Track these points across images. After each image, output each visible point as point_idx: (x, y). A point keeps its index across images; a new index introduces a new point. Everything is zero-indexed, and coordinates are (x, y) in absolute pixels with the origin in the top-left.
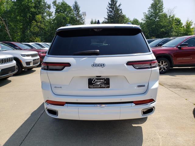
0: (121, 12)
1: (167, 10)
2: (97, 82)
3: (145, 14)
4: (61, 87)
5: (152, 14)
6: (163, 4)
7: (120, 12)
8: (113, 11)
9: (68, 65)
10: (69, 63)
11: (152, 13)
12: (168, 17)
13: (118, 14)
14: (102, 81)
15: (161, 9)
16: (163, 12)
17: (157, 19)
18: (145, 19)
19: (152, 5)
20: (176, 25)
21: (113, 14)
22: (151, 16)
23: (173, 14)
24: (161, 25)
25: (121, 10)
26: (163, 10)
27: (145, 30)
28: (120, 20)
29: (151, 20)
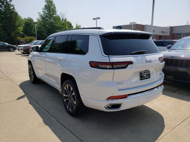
0: (14, 8)
1: (60, 14)
2: (145, 75)
3: (39, 14)
4: (123, 83)
5: (47, 15)
6: (55, 7)
7: (12, 7)
8: (3, 6)
9: (131, 63)
10: (131, 61)
11: (47, 13)
12: (62, 20)
13: (10, 9)
14: (147, 73)
15: (54, 11)
16: (57, 15)
17: (52, 20)
18: (40, 19)
19: (46, 6)
20: (68, 27)
21: (3, 9)
22: (47, 17)
23: (65, 17)
24: (56, 26)
25: (12, 5)
26: (57, 12)
27: (43, 30)
28: (13, 17)
29: (47, 20)
